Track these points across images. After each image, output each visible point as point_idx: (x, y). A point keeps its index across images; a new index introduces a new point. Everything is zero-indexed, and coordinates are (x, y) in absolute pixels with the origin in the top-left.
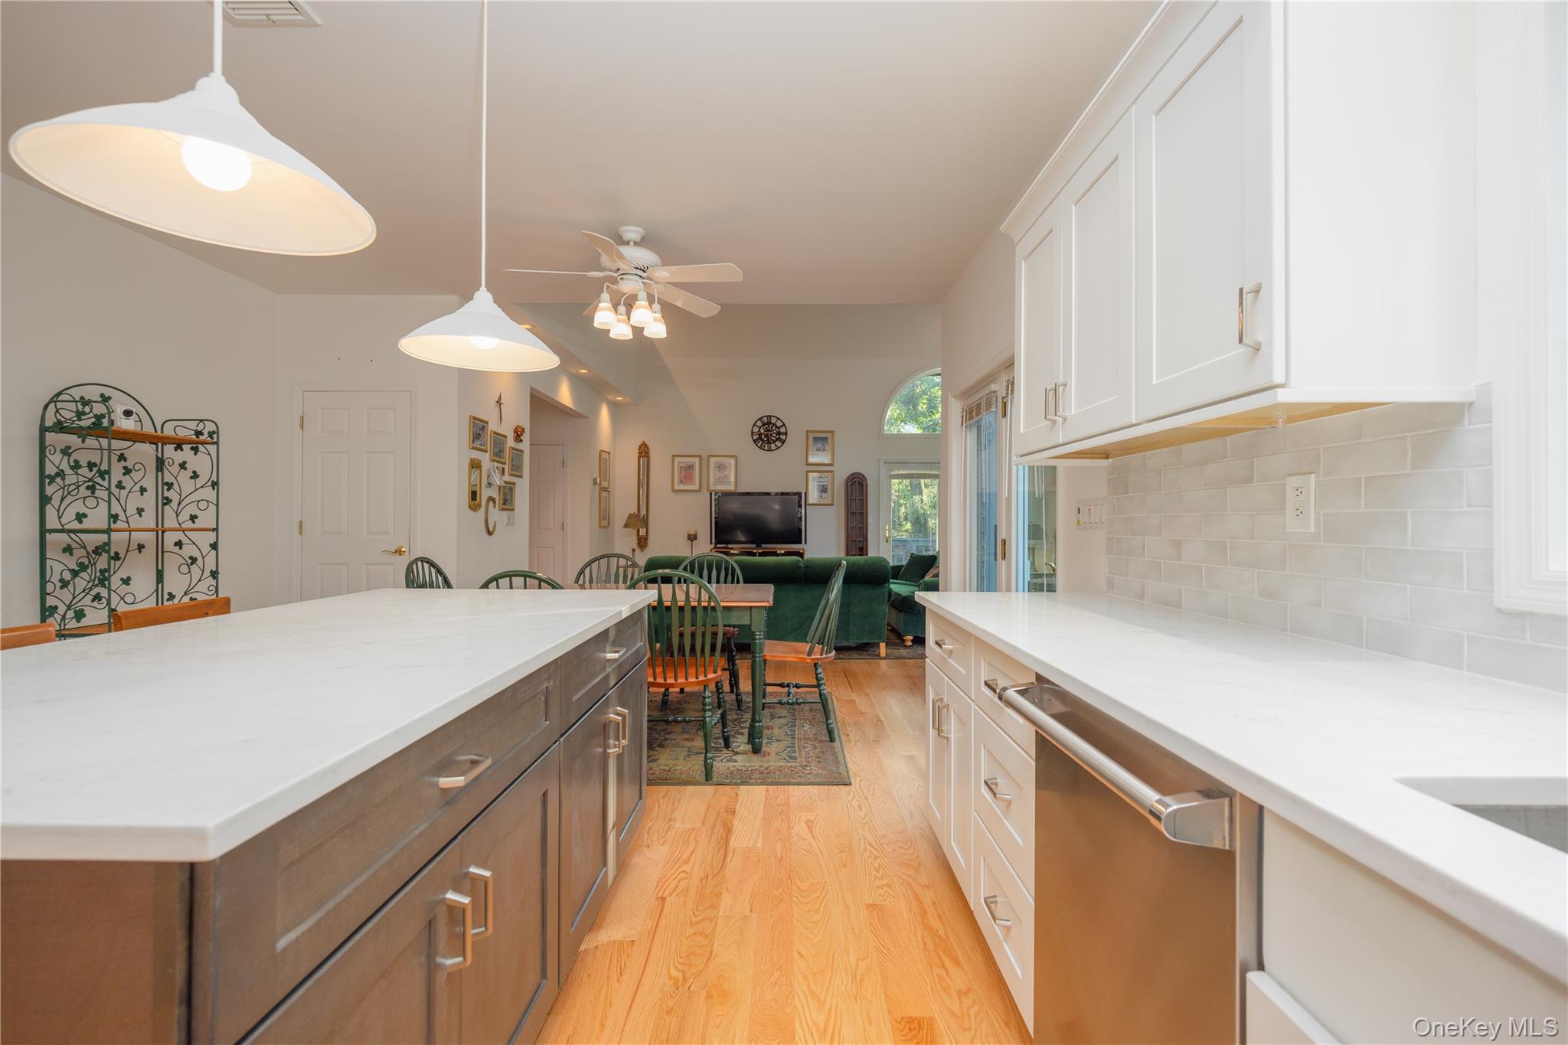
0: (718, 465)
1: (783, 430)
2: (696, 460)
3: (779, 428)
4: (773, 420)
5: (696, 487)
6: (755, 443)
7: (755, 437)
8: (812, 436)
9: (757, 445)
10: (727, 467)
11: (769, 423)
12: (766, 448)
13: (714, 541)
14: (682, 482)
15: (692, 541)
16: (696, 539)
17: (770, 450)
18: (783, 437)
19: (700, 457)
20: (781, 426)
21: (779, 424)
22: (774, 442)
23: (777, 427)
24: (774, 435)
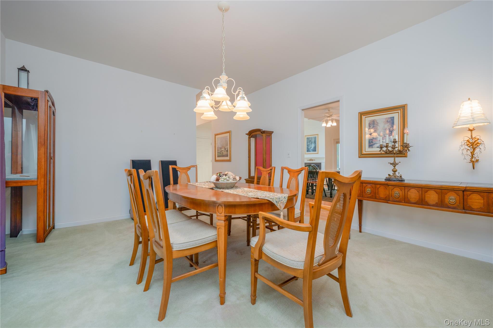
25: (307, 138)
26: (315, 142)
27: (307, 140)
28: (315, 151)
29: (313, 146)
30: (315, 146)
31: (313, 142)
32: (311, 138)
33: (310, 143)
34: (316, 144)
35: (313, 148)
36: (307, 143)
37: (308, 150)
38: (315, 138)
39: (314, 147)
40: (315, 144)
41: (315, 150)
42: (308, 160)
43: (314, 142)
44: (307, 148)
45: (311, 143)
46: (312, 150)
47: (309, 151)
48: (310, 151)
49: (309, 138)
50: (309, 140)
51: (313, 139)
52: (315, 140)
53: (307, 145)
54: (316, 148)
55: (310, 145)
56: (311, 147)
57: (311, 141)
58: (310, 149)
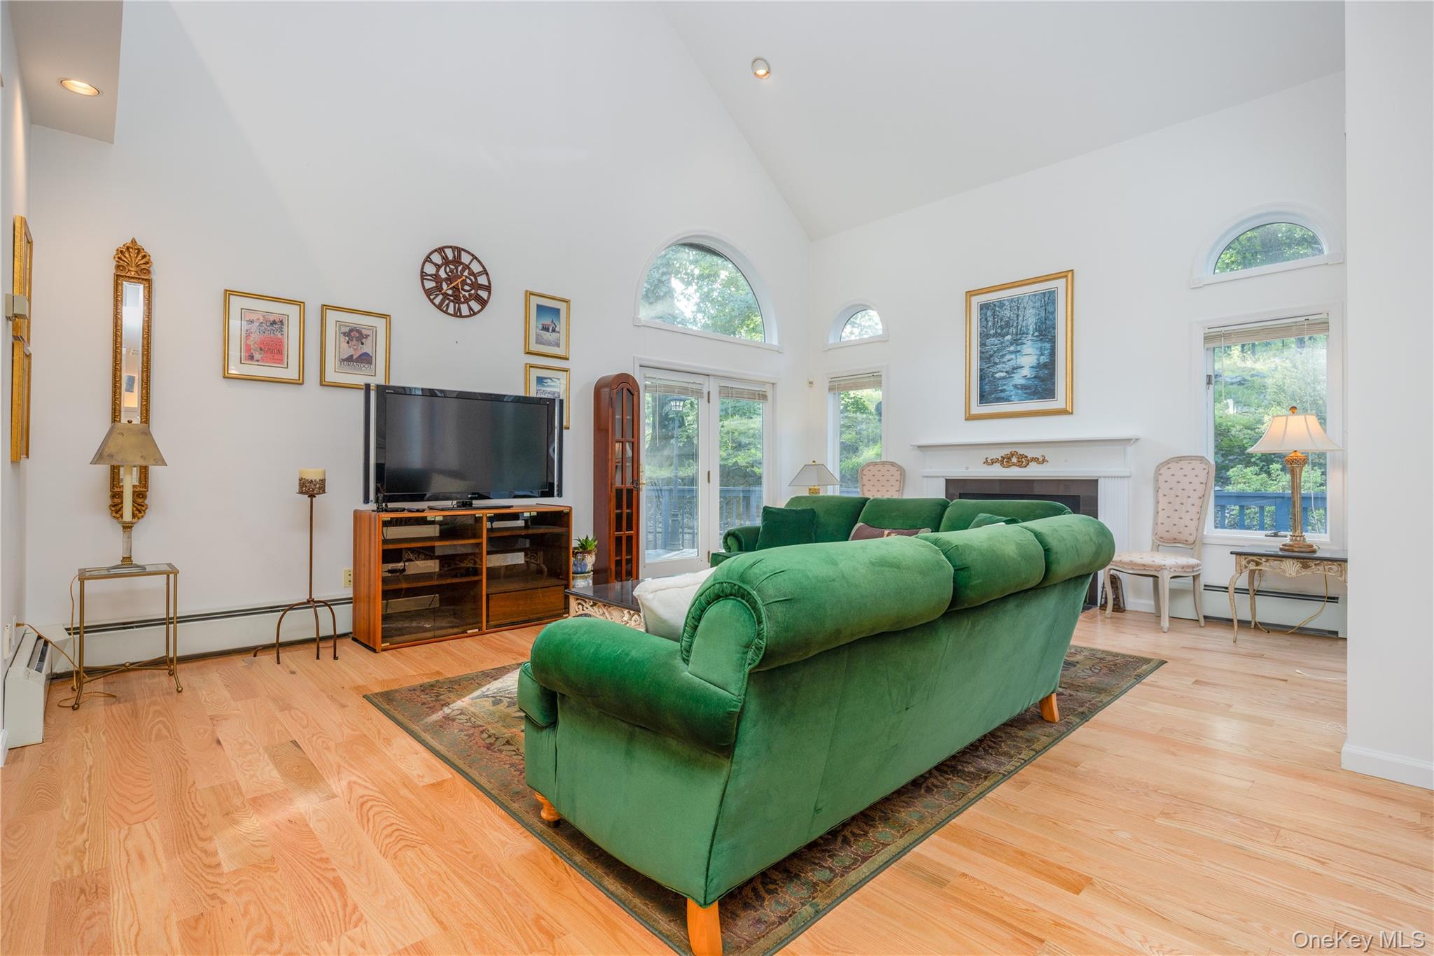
0: (347, 330)
1: (482, 280)
2: (293, 311)
3: (475, 276)
4: (466, 259)
5: (292, 373)
6: (428, 297)
7: (430, 284)
8: (535, 301)
9: (432, 301)
10: (367, 336)
11: (457, 261)
12: (451, 310)
13: (372, 496)
14: (251, 358)
15: (312, 496)
16: (324, 492)
17: (458, 314)
18: (484, 294)
19: (300, 304)
20: (480, 274)
21: (476, 267)
22: (467, 301)
23: (472, 273)
24: (467, 288)
25: (984, 307)
26: (1046, 332)
27: (983, 319)
28: (1049, 393)
29: (1028, 358)
30: (1044, 359)
31: (1031, 328)
32: (1016, 303)
33: (1009, 337)
34: (1053, 341)
35: (1026, 372)
36: (983, 344)
37: (989, 391)
38: (1048, 300)
39: (1040, 366)
40: (1048, 345)
41: (1042, 386)
42: (986, 462)
43: (1036, 330)
44: (981, 377)
45: (1016, 342)
46: (1024, 387)
47: (999, 400)
48: (1007, 400)
49: (997, 304)
50: (1001, 320)
51: (1031, 311)
52: (1043, 314)
53: (982, 352)
54: (1052, 375)
55: (1003, 356)
56: (1016, 368)
57: (1015, 324)
58: (1004, 378)
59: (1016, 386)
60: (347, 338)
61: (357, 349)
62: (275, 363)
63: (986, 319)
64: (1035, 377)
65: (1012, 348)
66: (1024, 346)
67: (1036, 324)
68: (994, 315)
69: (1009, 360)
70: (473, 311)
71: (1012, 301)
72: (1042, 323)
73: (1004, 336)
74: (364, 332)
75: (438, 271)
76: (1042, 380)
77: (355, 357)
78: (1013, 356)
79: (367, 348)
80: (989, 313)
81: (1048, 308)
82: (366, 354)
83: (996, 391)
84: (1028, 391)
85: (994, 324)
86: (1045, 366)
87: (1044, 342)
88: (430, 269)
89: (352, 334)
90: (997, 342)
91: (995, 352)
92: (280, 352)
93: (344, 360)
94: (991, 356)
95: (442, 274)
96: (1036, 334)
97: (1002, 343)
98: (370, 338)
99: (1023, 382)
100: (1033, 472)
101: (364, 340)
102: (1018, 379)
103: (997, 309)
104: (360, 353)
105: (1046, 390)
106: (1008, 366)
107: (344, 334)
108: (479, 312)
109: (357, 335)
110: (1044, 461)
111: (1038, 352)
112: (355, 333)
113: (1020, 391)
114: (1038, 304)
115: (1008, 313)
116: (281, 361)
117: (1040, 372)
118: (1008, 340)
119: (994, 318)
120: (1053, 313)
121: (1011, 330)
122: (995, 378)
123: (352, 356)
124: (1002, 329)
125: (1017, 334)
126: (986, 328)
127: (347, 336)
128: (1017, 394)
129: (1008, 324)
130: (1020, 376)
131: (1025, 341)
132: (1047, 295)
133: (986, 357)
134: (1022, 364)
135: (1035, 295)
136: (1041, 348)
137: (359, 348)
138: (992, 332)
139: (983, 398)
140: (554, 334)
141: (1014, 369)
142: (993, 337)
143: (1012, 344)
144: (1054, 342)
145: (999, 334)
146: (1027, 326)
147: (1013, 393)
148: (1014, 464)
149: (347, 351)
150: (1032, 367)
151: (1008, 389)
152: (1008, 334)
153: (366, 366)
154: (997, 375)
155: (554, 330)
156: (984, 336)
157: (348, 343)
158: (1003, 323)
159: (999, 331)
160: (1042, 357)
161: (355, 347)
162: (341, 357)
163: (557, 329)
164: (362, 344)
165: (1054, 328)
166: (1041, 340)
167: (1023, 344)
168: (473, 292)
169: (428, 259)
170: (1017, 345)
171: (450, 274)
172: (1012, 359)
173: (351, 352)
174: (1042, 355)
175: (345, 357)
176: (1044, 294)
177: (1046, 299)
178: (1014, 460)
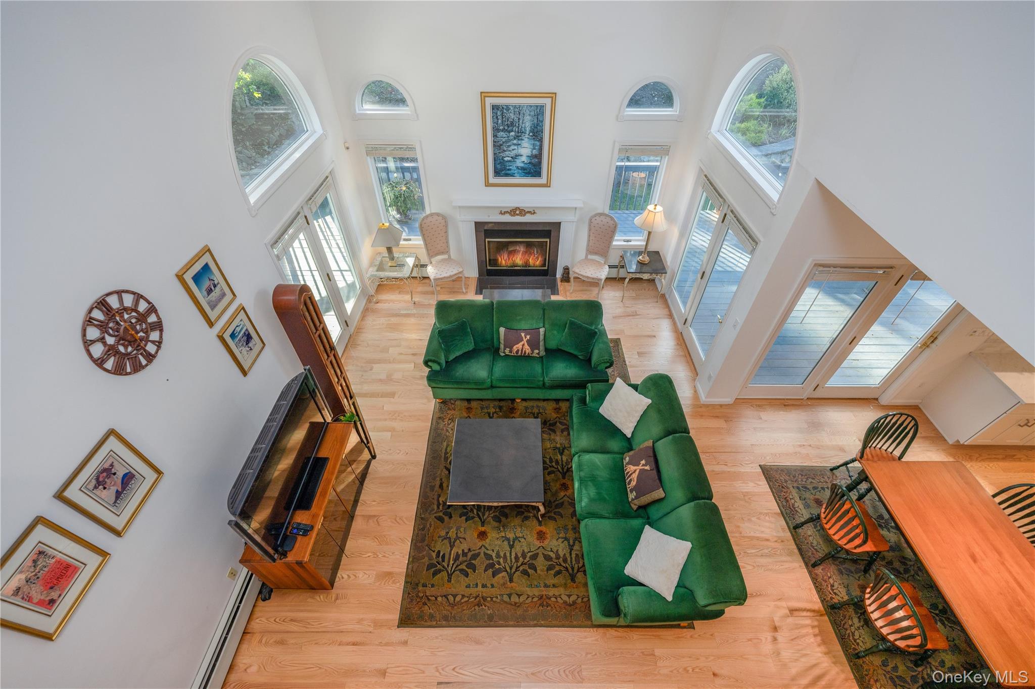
1: (142, 306)
2: (39, 533)
3: (134, 309)
4: (113, 304)
5: (93, 562)
6: (120, 374)
7: (111, 363)
8: (188, 278)
9: (125, 374)
12: (143, 362)
14: (53, 602)
17: (150, 358)
18: (153, 317)
20: (136, 302)
22: (146, 339)
23: (130, 310)
24: (137, 328)
25: (495, 108)
26: (537, 134)
27: (495, 117)
28: (538, 174)
29: (525, 150)
30: (535, 152)
31: (528, 129)
32: (518, 109)
33: (512, 134)
34: (541, 140)
35: (524, 159)
36: (495, 136)
37: (501, 169)
38: (539, 111)
39: (532, 157)
40: (538, 143)
41: (534, 169)
42: (501, 213)
43: (531, 131)
44: (495, 160)
45: (517, 137)
46: (523, 169)
47: (507, 175)
48: (512, 175)
49: (505, 107)
50: (508, 120)
51: (528, 117)
52: (536, 121)
53: (494, 142)
54: (540, 163)
55: (509, 146)
56: (517, 156)
57: (517, 125)
58: (510, 161)
59: (518, 168)
60: (101, 487)
61: (115, 482)
62: (73, 577)
63: (497, 117)
64: (529, 163)
65: (515, 142)
66: (523, 141)
67: (531, 127)
68: (502, 115)
69: (513, 150)
70: (156, 342)
71: (515, 107)
72: (535, 127)
73: (509, 132)
74: (107, 466)
75: (105, 344)
76: (534, 165)
77: (120, 490)
78: (516, 147)
79: (121, 472)
80: (499, 113)
81: (539, 117)
82: (125, 475)
83: (505, 169)
84: (525, 171)
85: (502, 122)
86: (536, 156)
87: (536, 140)
88: (98, 350)
89: (101, 479)
90: (505, 136)
91: (503, 142)
92: (68, 567)
93: (115, 502)
94: (501, 145)
95: (110, 340)
96: (531, 134)
97: (508, 137)
98: (116, 464)
99: (522, 165)
100: (528, 218)
101: (113, 471)
102: (519, 163)
103: (505, 111)
104: (119, 481)
105: (536, 171)
106: (513, 153)
107: (96, 487)
108: (161, 337)
109: (105, 474)
110: (534, 213)
111: (532, 147)
112: (101, 475)
113: (520, 171)
114: (532, 113)
115: (512, 116)
116: (76, 569)
117: (533, 160)
118: (512, 136)
119: (503, 118)
120: (542, 122)
121: (514, 129)
122: (504, 161)
123: (117, 491)
124: (508, 127)
125: (518, 132)
126: (497, 124)
127: (99, 485)
128: (518, 173)
129: (512, 124)
130: (520, 161)
131: (523, 138)
132: (539, 108)
133: (497, 146)
134: (522, 153)
135: (531, 106)
136: (534, 144)
137: (116, 479)
138: (501, 128)
139: (497, 173)
140: (217, 288)
141: (516, 156)
142: (502, 131)
143: (515, 139)
144: (542, 142)
145: (506, 130)
146: (525, 127)
147: (516, 172)
148: (517, 215)
149: (108, 495)
150: (528, 156)
151: (513, 169)
152: (512, 131)
153: (133, 482)
154: (506, 159)
155: (215, 286)
156: (496, 130)
157: (105, 488)
158: (509, 123)
159: (506, 128)
160: (534, 151)
161: (113, 483)
162: (111, 503)
163: (216, 282)
164: (115, 474)
165: (542, 132)
166: (534, 139)
167: (522, 140)
168: (144, 326)
169: (87, 344)
170: (519, 140)
171: (116, 333)
172: (515, 149)
173: (113, 489)
174: (535, 149)
175: (113, 499)
176: (537, 106)
177: (538, 110)
178: (518, 212)
